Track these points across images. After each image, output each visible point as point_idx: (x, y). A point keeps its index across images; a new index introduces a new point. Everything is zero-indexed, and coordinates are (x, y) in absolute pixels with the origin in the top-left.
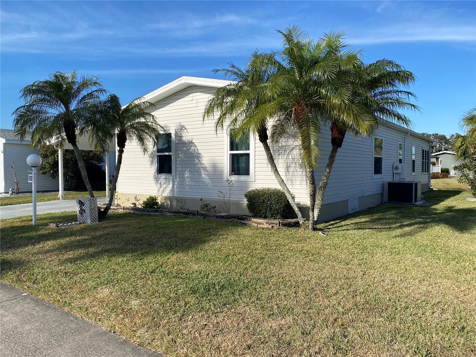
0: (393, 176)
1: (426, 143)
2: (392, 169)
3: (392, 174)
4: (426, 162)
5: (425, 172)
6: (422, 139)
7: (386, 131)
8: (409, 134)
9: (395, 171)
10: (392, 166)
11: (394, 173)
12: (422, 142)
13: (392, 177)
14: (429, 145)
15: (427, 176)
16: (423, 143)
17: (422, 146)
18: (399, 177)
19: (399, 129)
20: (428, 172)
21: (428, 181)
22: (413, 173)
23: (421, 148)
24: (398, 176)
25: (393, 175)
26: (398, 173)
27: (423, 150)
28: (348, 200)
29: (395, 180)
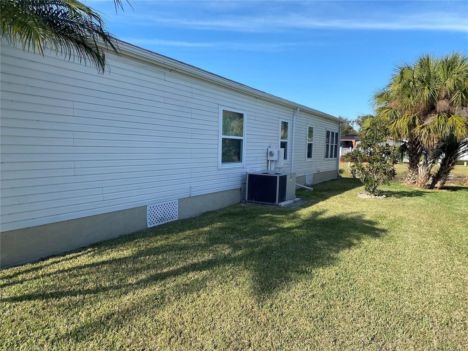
0: (268, 165)
1: (334, 123)
2: (265, 155)
3: (266, 162)
4: (332, 146)
5: (331, 157)
6: (326, 119)
7: (254, 103)
8: (299, 109)
9: (270, 158)
10: (267, 150)
11: (268, 161)
12: (326, 122)
13: (266, 165)
14: (339, 126)
15: (335, 161)
16: (328, 123)
17: (326, 127)
18: (275, 165)
19: (278, 101)
20: (335, 156)
21: (336, 167)
22: (309, 160)
23: (325, 128)
24: (273, 165)
25: (268, 163)
26: (273, 161)
27: (328, 133)
28: (146, 206)
29: (269, 169)
